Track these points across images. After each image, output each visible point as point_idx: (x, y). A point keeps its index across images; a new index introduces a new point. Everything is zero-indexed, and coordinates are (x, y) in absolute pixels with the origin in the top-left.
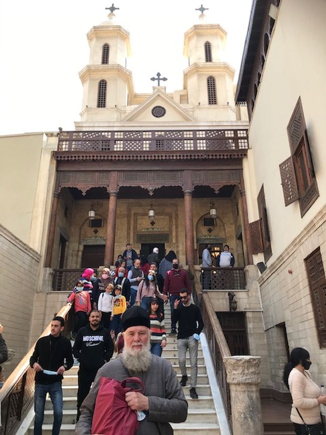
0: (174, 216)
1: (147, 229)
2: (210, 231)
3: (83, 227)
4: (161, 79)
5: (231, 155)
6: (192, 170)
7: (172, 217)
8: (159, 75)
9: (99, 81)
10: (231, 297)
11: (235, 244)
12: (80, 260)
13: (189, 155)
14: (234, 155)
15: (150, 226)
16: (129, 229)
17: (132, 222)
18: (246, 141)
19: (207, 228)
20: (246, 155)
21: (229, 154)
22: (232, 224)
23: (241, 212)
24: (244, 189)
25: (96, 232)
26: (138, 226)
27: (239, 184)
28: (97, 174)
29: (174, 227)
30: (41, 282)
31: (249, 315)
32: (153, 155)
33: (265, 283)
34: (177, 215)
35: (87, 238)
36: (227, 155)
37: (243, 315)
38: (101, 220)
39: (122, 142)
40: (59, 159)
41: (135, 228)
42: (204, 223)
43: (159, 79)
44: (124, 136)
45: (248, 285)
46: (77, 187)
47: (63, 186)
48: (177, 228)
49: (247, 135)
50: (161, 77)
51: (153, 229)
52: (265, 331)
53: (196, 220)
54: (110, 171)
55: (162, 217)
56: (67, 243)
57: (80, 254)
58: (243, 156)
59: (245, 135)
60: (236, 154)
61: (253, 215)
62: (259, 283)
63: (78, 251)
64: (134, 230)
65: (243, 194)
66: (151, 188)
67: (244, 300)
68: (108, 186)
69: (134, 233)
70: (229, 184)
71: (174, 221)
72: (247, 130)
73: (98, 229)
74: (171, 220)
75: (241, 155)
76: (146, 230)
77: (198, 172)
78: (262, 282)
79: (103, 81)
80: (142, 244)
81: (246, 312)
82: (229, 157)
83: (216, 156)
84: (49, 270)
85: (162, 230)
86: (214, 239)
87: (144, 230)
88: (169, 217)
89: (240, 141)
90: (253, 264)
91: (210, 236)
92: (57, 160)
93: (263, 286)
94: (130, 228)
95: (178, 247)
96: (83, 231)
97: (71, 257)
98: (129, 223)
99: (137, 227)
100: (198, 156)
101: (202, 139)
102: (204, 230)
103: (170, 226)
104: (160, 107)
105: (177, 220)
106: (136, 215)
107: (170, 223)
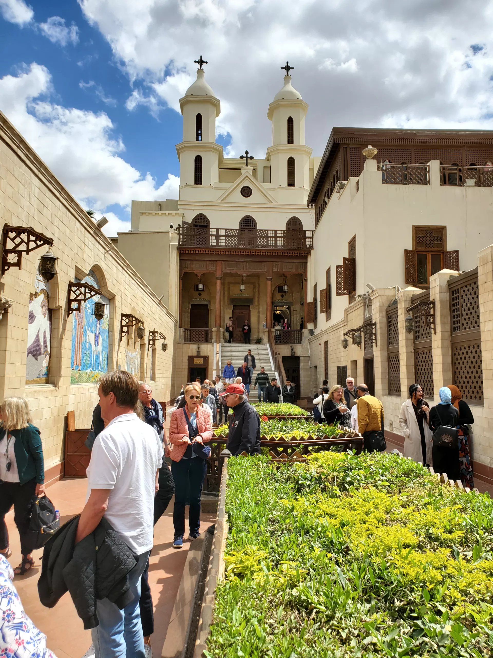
0: (257, 285)
1: (238, 294)
2: (282, 296)
4: (249, 158)
5: (300, 253)
6: (273, 261)
8: (247, 153)
9: (195, 156)
10: (292, 349)
11: (299, 307)
12: (189, 315)
13: (272, 252)
14: (302, 253)
15: (239, 292)
17: (226, 289)
18: (311, 239)
19: (280, 294)
20: (310, 253)
22: (298, 292)
24: (307, 277)
25: (200, 294)
26: (231, 292)
27: (304, 273)
28: (207, 262)
29: (257, 293)
30: (178, 337)
31: (302, 359)
34: (259, 284)
35: (193, 299)
36: (297, 253)
37: (298, 358)
39: (224, 238)
40: (182, 252)
41: (229, 294)
42: (279, 291)
43: (247, 157)
44: (226, 233)
45: (303, 341)
46: (194, 272)
47: (184, 271)
48: (259, 294)
49: (313, 236)
50: (249, 155)
51: (242, 294)
52: (310, 368)
53: (273, 288)
54: (216, 261)
55: (248, 285)
57: (190, 310)
59: (311, 236)
60: (303, 252)
61: (310, 299)
62: (308, 341)
63: (188, 309)
65: (306, 280)
66: (244, 274)
67: (299, 351)
68: (215, 272)
69: (228, 297)
70: (297, 273)
72: (313, 231)
73: (202, 293)
74: (254, 288)
75: (307, 253)
77: (277, 263)
78: (310, 341)
79: (199, 156)
80: (234, 306)
81: (300, 357)
82: (298, 255)
83: (290, 253)
84: (182, 330)
85: (248, 296)
86: (285, 303)
87: (235, 296)
89: (307, 240)
90: (307, 328)
91: (282, 300)
92: (180, 253)
93: (312, 343)
94: (225, 294)
95: (259, 308)
96: (190, 293)
97: (184, 314)
98: (224, 289)
100: (278, 253)
101: (281, 237)
102: (278, 295)
103: (254, 293)
104: (248, 187)
105: (259, 288)
106: (229, 283)
107: (254, 291)
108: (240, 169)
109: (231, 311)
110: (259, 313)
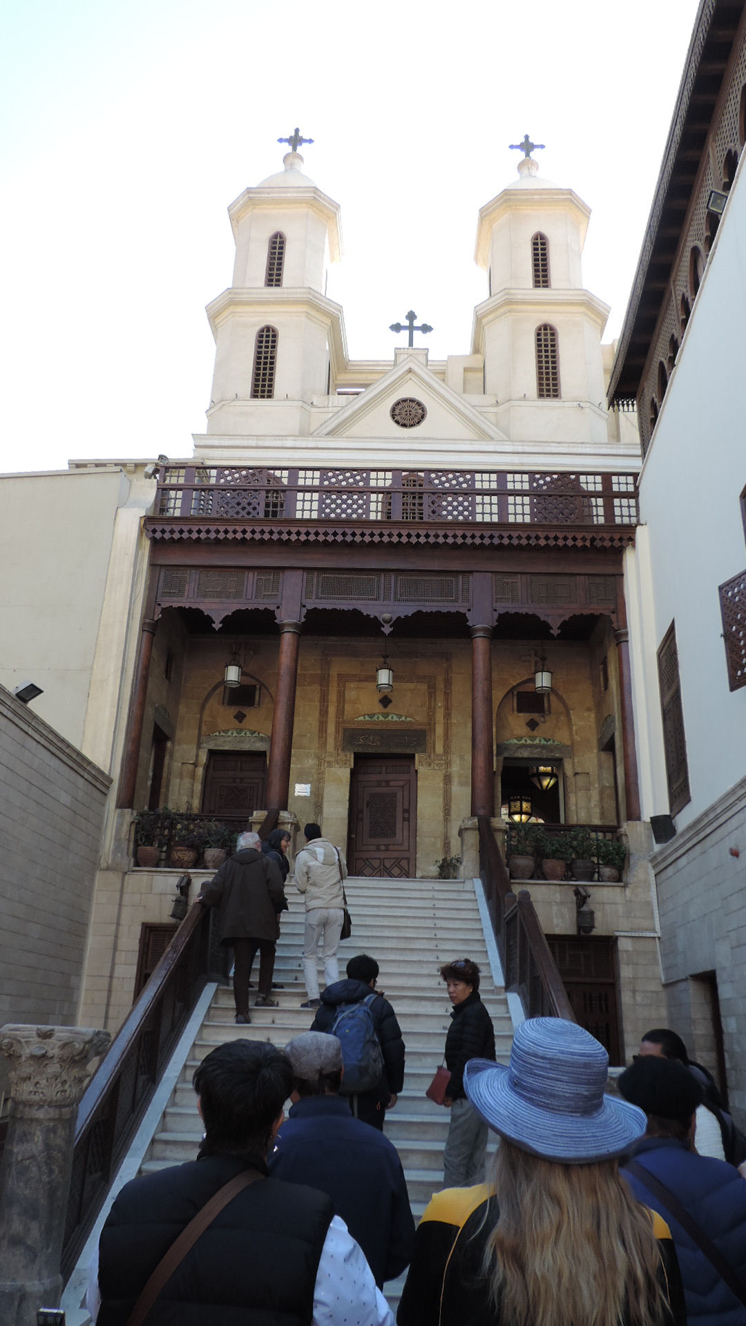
0: (441, 685)
1: (371, 716)
2: (532, 725)
3: (208, 706)
4: (418, 328)
5: (593, 540)
6: (492, 572)
7: (434, 686)
8: (411, 316)
9: (258, 328)
11: (596, 761)
12: (198, 787)
13: (486, 533)
14: (602, 539)
15: (378, 708)
16: (324, 712)
17: (333, 697)
18: (632, 502)
19: (524, 717)
20: (632, 540)
21: (589, 536)
22: (588, 709)
23: (613, 683)
24: (626, 627)
25: (240, 717)
26: (347, 707)
27: (613, 612)
28: (251, 574)
29: (440, 713)
30: (108, 842)
31: (624, 945)
32: (395, 532)
33: (670, 871)
34: (448, 682)
35: (217, 734)
36: (584, 539)
37: (609, 943)
38: (255, 686)
39: (316, 496)
40: (158, 535)
41: (340, 711)
42: (518, 706)
43: (411, 328)
44: (321, 482)
46: (202, 607)
47: (165, 605)
48: (447, 715)
49: (637, 488)
51: (386, 715)
52: (666, 986)
53: (499, 696)
54: (284, 569)
55: (411, 686)
56: (169, 744)
57: (200, 771)
58: (624, 543)
59: (631, 488)
60: (606, 536)
62: (654, 867)
63: (195, 765)
64: (337, 717)
65: (619, 636)
66: (387, 616)
67: (613, 911)
68: (278, 607)
69: (338, 724)
70: (586, 612)
71: (440, 696)
72: (635, 476)
73: (246, 710)
74: (432, 693)
75: (621, 539)
76: (367, 718)
77: (508, 579)
78: (662, 866)
79: (268, 328)
80: (355, 754)
81: (617, 938)
82: (588, 544)
83: (555, 539)
84: (129, 816)
85: (408, 719)
86: (543, 747)
87: (362, 718)
88: (429, 688)
89: (616, 502)
90: (639, 819)
91: (533, 738)
92: (153, 540)
93: (664, 875)
94: (327, 712)
95: (448, 764)
96: (206, 712)
97: (178, 780)
98: (324, 699)
99: (344, 707)
100: (510, 537)
101: (521, 493)
102: (517, 723)
103: (432, 710)
104: (412, 400)
105: (447, 695)
106: (343, 678)
107: (430, 704)
109: (344, 773)
110: (447, 779)
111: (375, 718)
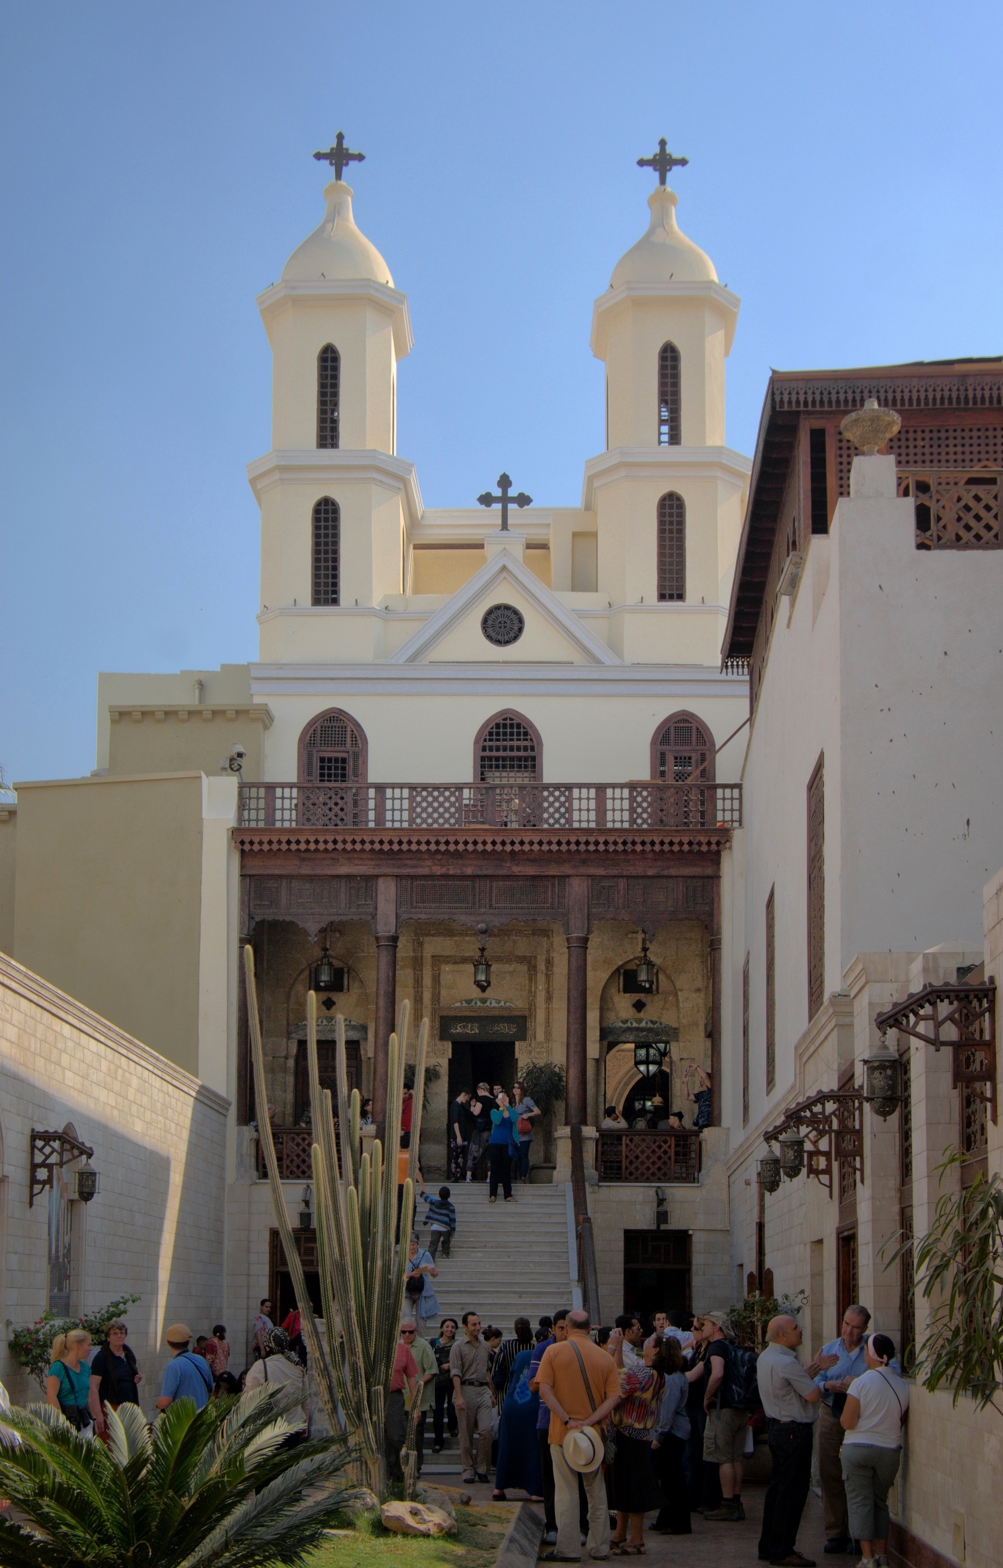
0: (541, 966)
1: (469, 1002)
2: (639, 1006)
3: (294, 992)
4: (512, 500)
5: (690, 843)
6: (588, 876)
7: (535, 968)
8: (505, 482)
9: (315, 501)
11: (702, 1046)
13: (582, 841)
14: (700, 844)
15: (476, 993)
17: (427, 981)
19: (636, 997)
20: (727, 842)
21: (686, 840)
25: (329, 1004)
26: (443, 992)
27: (709, 916)
29: (540, 996)
34: (551, 961)
35: (305, 1022)
38: (343, 968)
40: (246, 847)
41: (436, 998)
42: (624, 986)
43: (505, 500)
45: (704, 1171)
46: (295, 919)
47: (259, 918)
48: (551, 999)
50: (510, 491)
51: (484, 1000)
54: (377, 876)
55: (511, 966)
57: (291, 1064)
58: (720, 846)
60: (704, 841)
62: (727, 1169)
63: (286, 1058)
64: (432, 1002)
65: (715, 944)
66: (482, 926)
68: (373, 918)
69: (432, 1012)
71: (541, 978)
73: (335, 997)
74: (532, 978)
75: (717, 844)
76: (464, 1004)
77: (604, 882)
79: (326, 501)
80: (453, 1043)
82: (685, 848)
84: (248, 1133)
85: (508, 1004)
86: (650, 1031)
87: (458, 1004)
88: (529, 970)
89: (720, 794)
91: (639, 1021)
92: (242, 852)
94: (421, 999)
96: (293, 1000)
98: (419, 984)
99: (439, 993)
100: (606, 843)
102: (623, 1004)
103: (532, 994)
104: (507, 608)
105: (550, 976)
106: (438, 960)
107: (530, 986)
108: (481, 546)
111: (473, 1004)
